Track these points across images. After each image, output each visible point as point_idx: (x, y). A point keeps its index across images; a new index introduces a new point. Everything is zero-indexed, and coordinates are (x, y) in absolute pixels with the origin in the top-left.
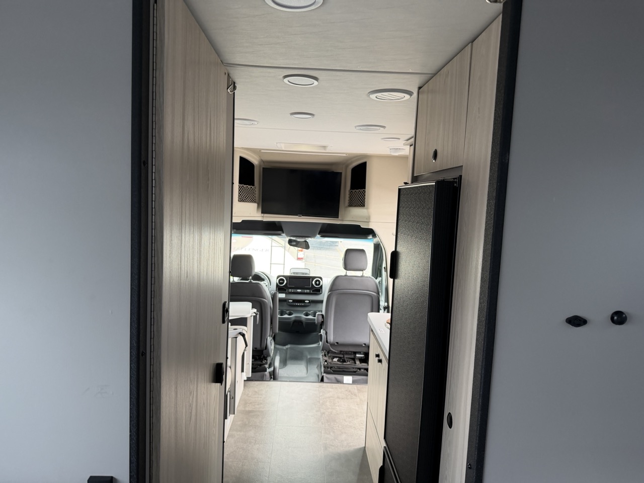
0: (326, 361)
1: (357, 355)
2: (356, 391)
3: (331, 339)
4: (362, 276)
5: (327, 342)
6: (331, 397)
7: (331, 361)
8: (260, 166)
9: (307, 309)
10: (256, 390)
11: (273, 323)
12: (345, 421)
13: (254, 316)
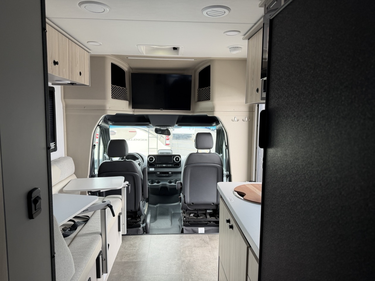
0: (185, 217)
1: (208, 211)
2: (208, 240)
3: (188, 200)
4: (210, 153)
5: (185, 202)
6: (189, 246)
7: (188, 216)
8: (129, 72)
9: (170, 178)
10: (132, 243)
11: (144, 190)
12: (201, 267)
13: (127, 187)
